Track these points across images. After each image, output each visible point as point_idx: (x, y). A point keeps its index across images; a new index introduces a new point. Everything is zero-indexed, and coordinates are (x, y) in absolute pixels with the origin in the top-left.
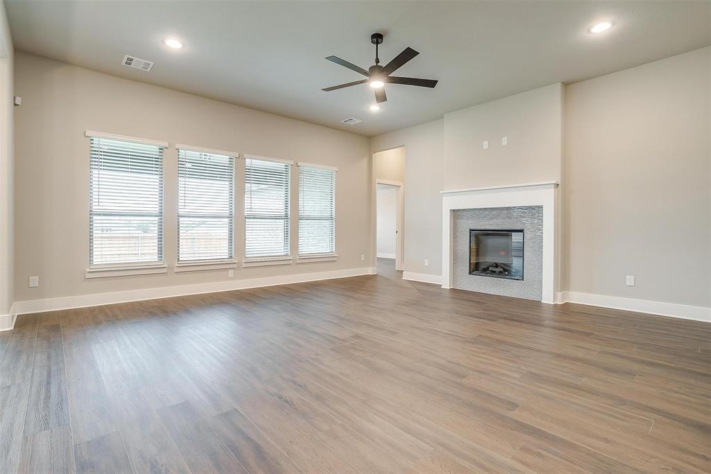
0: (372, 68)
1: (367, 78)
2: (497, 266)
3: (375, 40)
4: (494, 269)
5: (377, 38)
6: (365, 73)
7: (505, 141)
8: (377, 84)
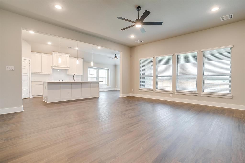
0: (137, 20)
1: (135, 24)
3: (138, 9)
5: (139, 8)
6: (134, 22)
8: (139, 26)
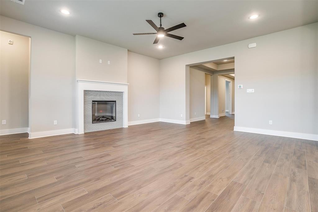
2: (103, 117)
4: (103, 119)
7: (109, 62)
